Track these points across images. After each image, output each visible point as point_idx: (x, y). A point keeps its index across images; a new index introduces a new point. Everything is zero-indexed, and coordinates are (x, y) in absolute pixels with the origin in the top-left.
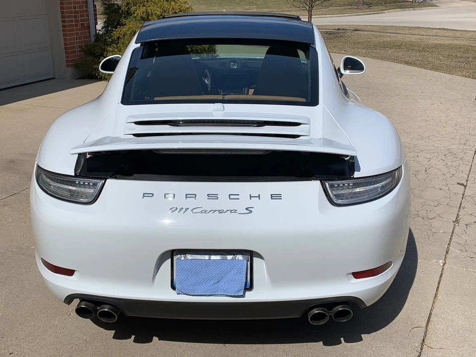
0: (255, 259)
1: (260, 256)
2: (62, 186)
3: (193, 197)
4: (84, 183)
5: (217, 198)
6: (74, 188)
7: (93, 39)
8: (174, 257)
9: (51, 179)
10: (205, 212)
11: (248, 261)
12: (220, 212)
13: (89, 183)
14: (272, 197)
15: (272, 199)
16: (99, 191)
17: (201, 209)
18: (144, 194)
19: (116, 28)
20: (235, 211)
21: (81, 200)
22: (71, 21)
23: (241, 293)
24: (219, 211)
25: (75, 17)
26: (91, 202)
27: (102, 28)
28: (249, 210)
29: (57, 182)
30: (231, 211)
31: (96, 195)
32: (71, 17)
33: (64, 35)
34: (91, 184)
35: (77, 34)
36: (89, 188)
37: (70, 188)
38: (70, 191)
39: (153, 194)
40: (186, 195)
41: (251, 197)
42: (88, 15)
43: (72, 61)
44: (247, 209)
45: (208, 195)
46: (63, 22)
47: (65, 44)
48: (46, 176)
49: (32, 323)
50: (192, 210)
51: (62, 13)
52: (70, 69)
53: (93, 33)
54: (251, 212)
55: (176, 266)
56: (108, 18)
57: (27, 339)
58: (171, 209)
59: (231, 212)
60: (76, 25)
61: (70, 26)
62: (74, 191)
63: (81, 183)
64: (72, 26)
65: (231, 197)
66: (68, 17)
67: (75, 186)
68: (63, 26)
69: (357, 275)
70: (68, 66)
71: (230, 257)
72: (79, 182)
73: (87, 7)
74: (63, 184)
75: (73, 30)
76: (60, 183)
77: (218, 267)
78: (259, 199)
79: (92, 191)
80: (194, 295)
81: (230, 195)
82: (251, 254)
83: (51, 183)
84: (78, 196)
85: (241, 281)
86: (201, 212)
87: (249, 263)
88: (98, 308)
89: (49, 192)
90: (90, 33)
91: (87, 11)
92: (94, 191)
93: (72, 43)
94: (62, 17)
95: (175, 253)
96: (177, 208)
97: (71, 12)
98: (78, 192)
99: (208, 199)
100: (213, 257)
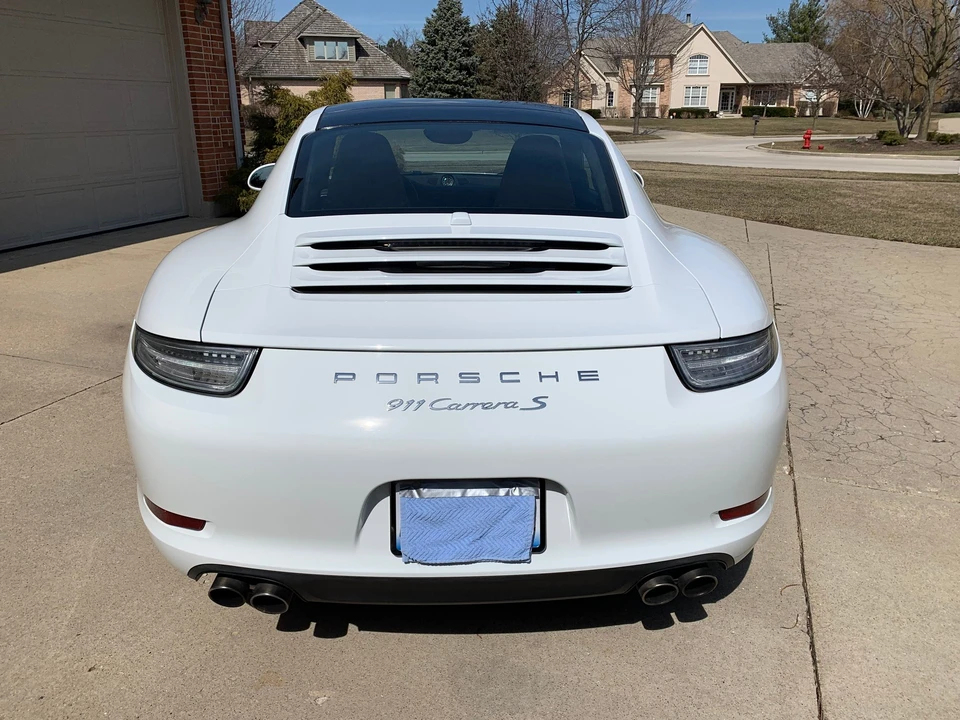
0: (549, 493)
1: (559, 488)
2: (178, 362)
3: (432, 379)
4: (219, 355)
5: (479, 381)
6: (200, 366)
7: (240, 163)
8: (397, 494)
9: (159, 349)
10: (457, 407)
11: (536, 498)
12: (485, 406)
13: (228, 356)
14: (580, 376)
15: (581, 380)
16: (248, 369)
17: (449, 403)
18: (337, 374)
19: (271, 148)
20: (514, 405)
21: (215, 387)
22: (210, 139)
23: (525, 556)
24: (483, 405)
25: (215, 133)
26: (233, 391)
27: (253, 150)
28: (540, 403)
29: (169, 355)
30: (506, 405)
31: (243, 379)
32: (210, 132)
33: (200, 157)
34: (233, 357)
35: (218, 156)
36: (230, 365)
37: (193, 365)
38: (193, 370)
39: (354, 375)
40: (419, 375)
41: (541, 377)
42: (232, 132)
43: (211, 193)
44: (535, 400)
45: (461, 374)
46: (198, 139)
47: (202, 170)
48: (149, 343)
49: (136, 602)
50: (432, 405)
51: (197, 127)
52: (208, 203)
53: (239, 155)
54: (543, 405)
55: (402, 510)
56: (260, 136)
57: (124, 636)
58: (390, 403)
59: (506, 407)
60: (217, 145)
61: (207, 145)
62: (201, 371)
63: (214, 355)
64: (211, 145)
65: (505, 377)
66: (205, 133)
67: (203, 362)
68: (199, 145)
69: (726, 515)
70: (206, 199)
71: (502, 492)
72: (210, 354)
73: (231, 120)
74: (180, 357)
75: (212, 151)
76: (174, 356)
77: (481, 509)
78: (557, 380)
79: (234, 370)
80: (436, 565)
81: (502, 374)
82: (542, 485)
83: (158, 356)
84: (208, 380)
85: (525, 534)
86: (449, 408)
87: (538, 501)
88: (252, 587)
89: (154, 374)
90: (235, 155)
91: (231, 126)
92: (239, 370)
93: (210, 169)
94: (197, 133)
95: (398, 487)
96: (402, 402)
97: (209, 126)
98: (209, 373)
99: (461, 382)
100: (471, 492)
